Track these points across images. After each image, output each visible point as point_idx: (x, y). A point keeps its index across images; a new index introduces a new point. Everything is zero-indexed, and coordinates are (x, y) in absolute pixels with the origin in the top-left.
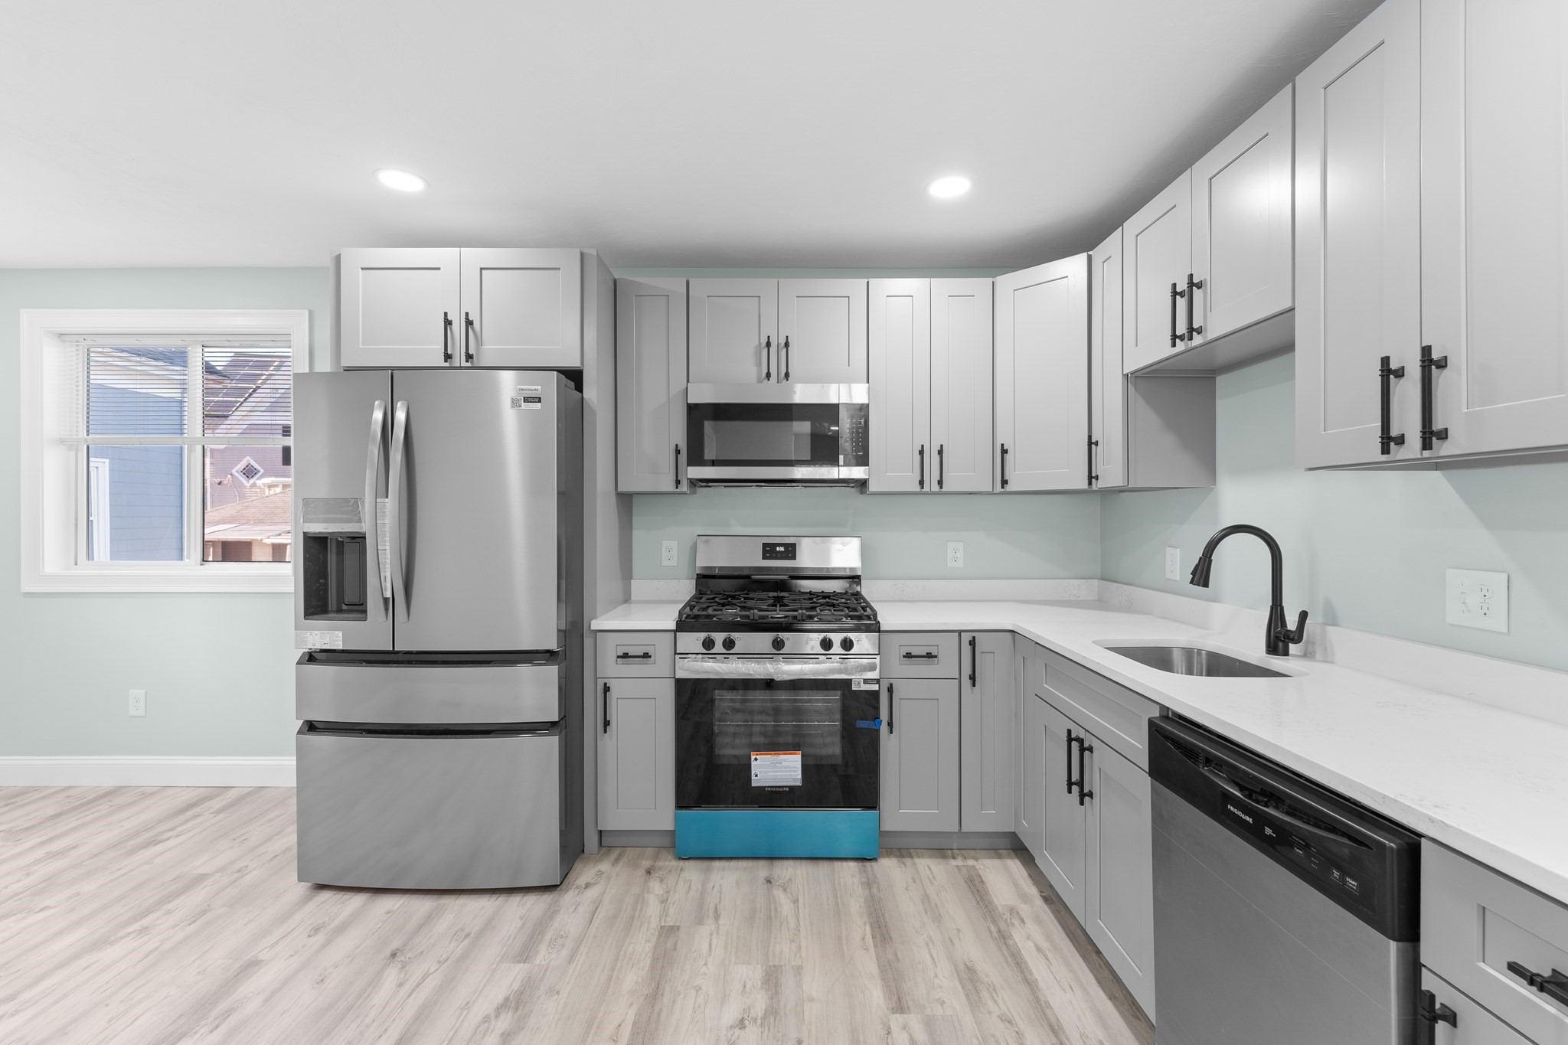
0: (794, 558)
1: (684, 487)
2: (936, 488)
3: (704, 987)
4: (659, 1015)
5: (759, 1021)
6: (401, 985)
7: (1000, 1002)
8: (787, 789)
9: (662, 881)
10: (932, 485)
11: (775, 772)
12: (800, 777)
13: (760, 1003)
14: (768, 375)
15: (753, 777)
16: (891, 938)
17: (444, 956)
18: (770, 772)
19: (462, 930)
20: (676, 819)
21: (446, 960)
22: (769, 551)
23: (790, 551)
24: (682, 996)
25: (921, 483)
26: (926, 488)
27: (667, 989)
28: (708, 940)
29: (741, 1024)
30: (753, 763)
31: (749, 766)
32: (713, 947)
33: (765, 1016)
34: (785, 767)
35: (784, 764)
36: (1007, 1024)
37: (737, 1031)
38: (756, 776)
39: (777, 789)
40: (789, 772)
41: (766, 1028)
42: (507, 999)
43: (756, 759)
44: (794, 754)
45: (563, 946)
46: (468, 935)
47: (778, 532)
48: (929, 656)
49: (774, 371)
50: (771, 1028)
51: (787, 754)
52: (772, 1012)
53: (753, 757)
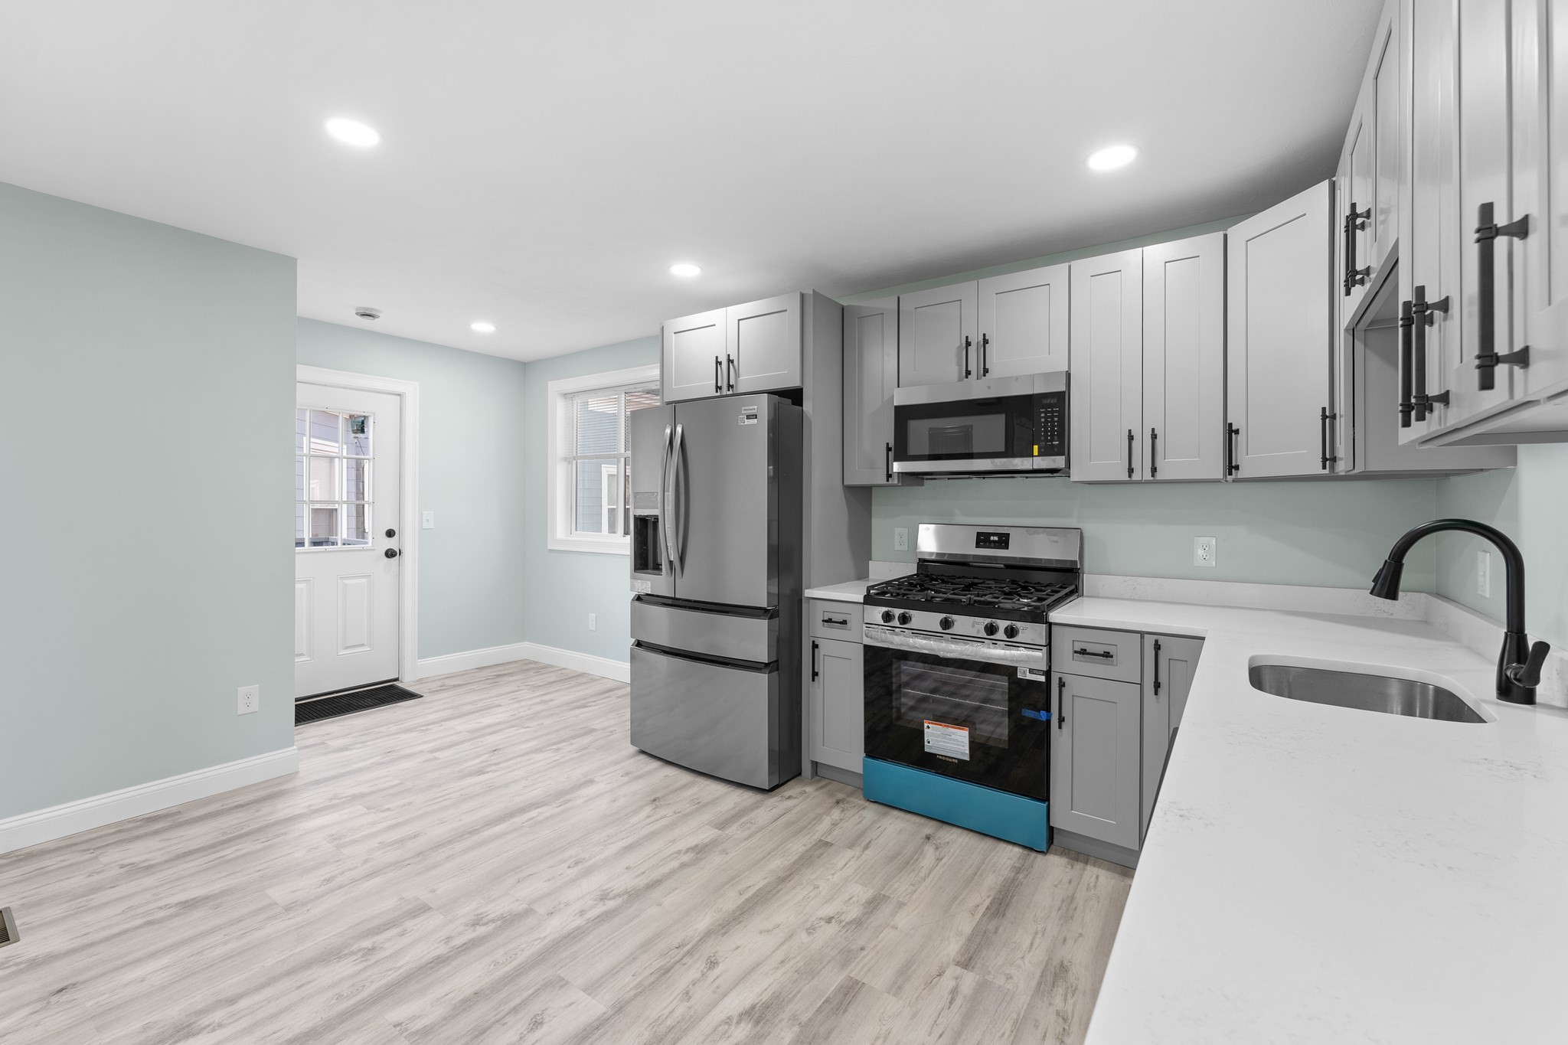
0: (1007, 547)
1: (895, 481)
2: (1148, 476)
3: (821, 888)
4: (778, 891)
5: (843, 924)
6: (648, 817)
7: (1070, 1001)
8: (956, 761)
9: (843, 811)
10: (1142, 472)
11: (944, 742)
12: (968, 752)
13: (854, 912)
14: (968, 373)
15: (926, 743)
16: (1004, 915)
17: (679, 810)
18: (940, 741)
19: (698, 799)
20: (865, 766)
21: (679, 812)
22: (983, 540)
23: (1003, 541)
24: (802, 887)
25: (1131, 471)
26: (1136, 477)
27: (795, 879)
28: (847, 860)
29: (829, 920)
30: (926, 730)
31: (922, 732)
32: (848, 866)
33: (850, 923)
34: (954, 740)
35: (953, 737)
36: (1060, 1019)
37: (823, 923)
38: (929, 742)
39: (947, 759)
40: (958, 745)
41: (845, 930)
42: (696, 846)
43: (928, 727)
44: (962, 729)
45: (749, 828)
46: (699, 803)
47: (994, 522)
48: (1107, 655)
49: (972, 367)
50: (849, 931)
51: (955, 728)
52: (858, 923)
53: (926, 725)
